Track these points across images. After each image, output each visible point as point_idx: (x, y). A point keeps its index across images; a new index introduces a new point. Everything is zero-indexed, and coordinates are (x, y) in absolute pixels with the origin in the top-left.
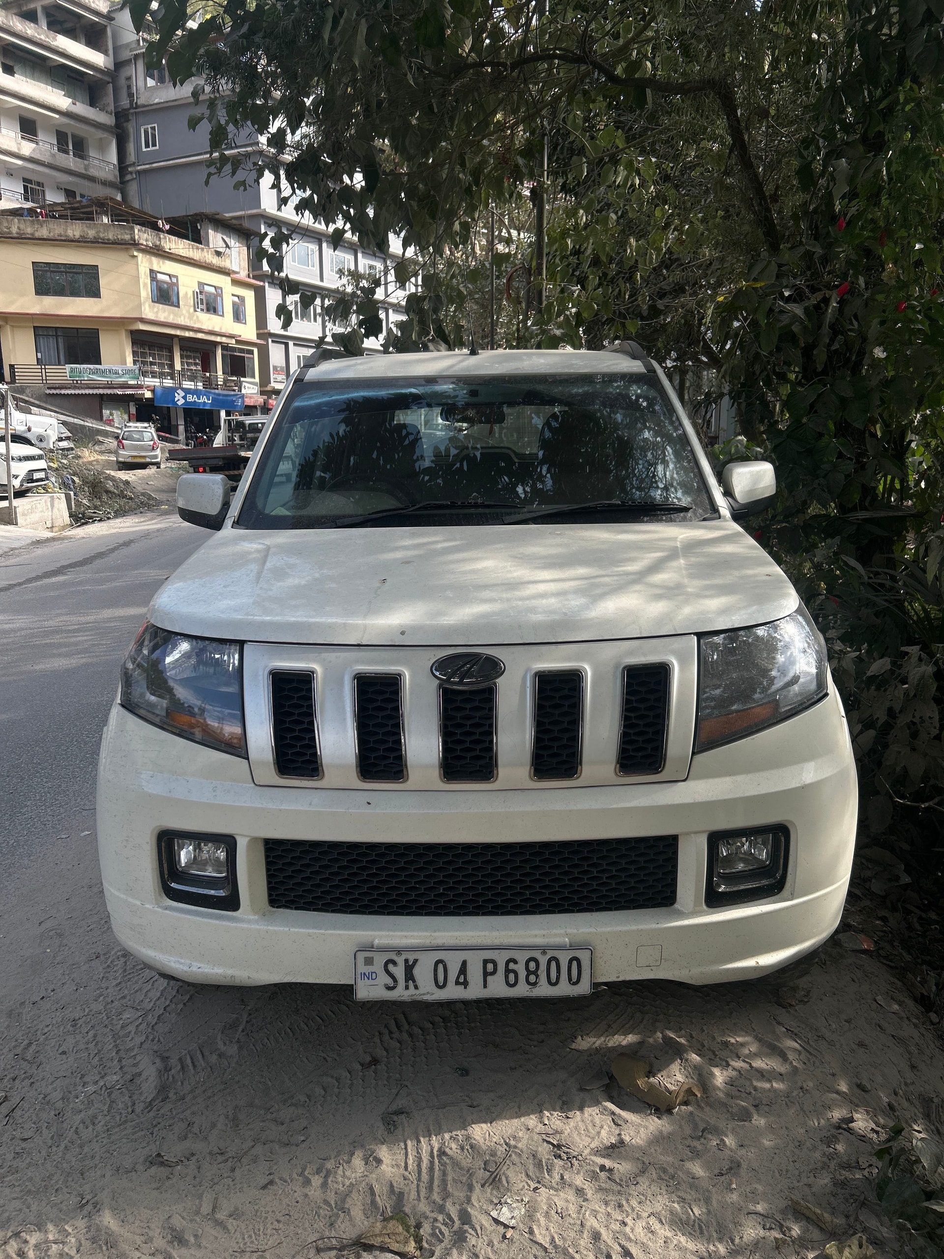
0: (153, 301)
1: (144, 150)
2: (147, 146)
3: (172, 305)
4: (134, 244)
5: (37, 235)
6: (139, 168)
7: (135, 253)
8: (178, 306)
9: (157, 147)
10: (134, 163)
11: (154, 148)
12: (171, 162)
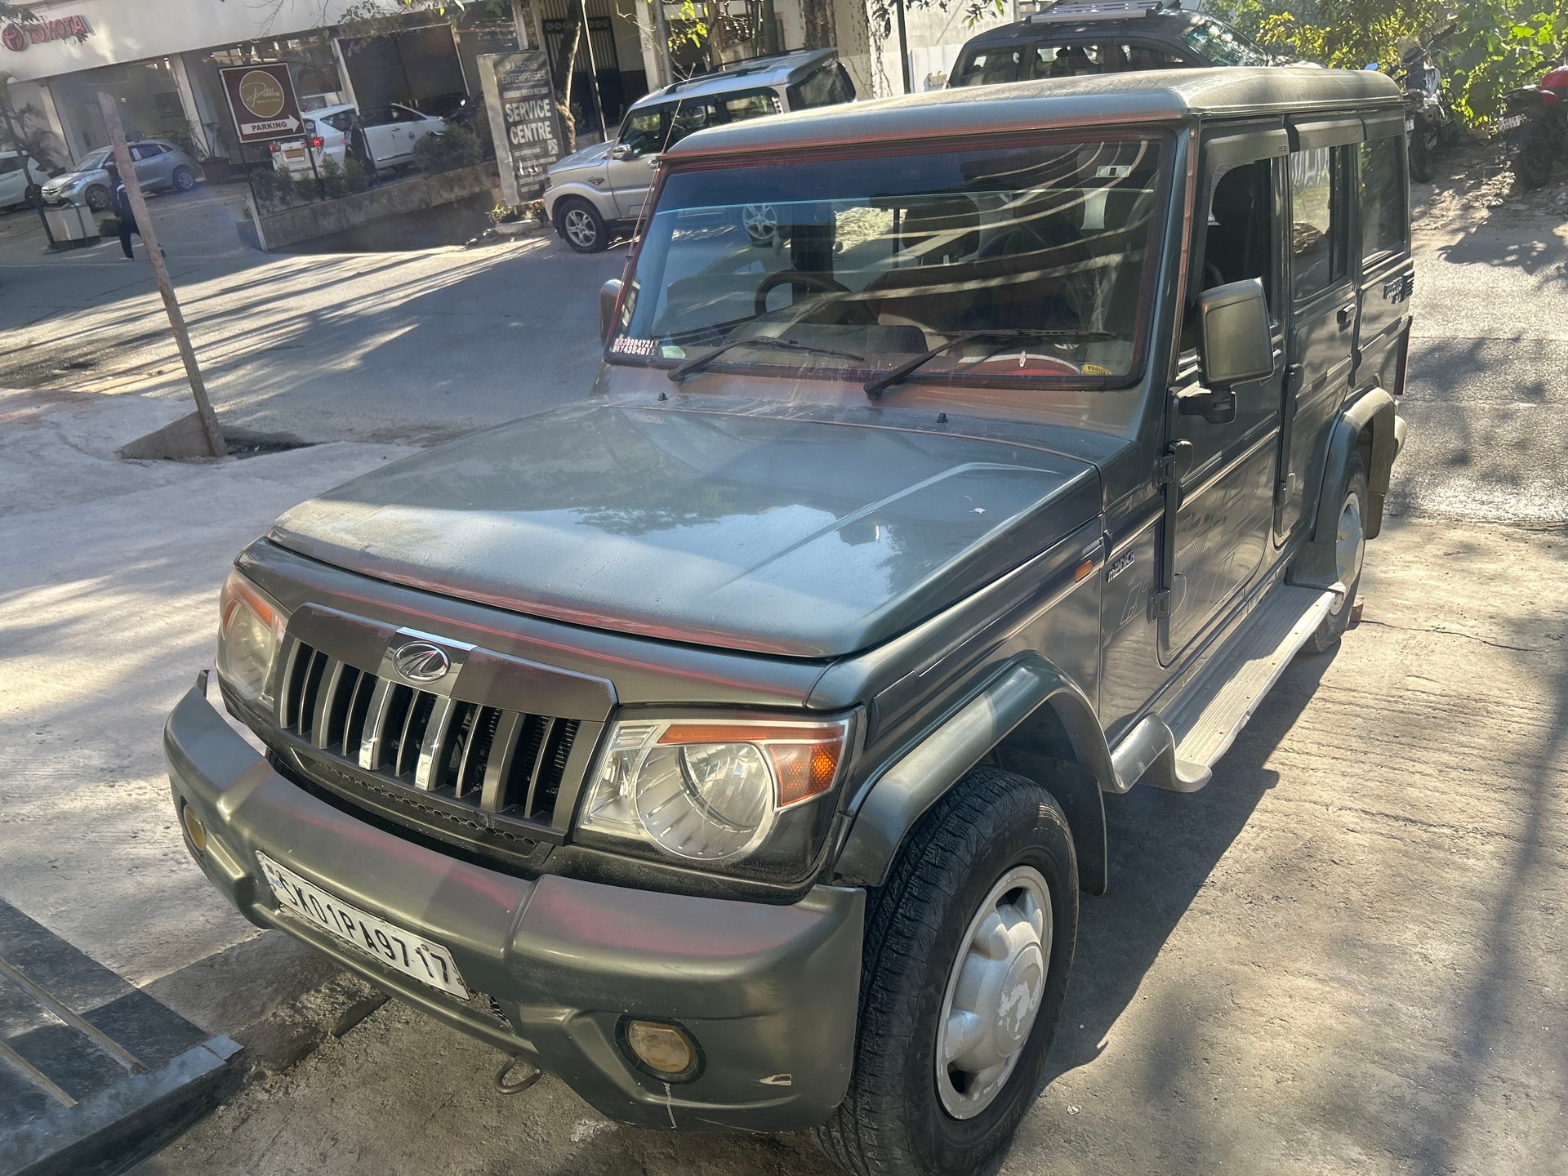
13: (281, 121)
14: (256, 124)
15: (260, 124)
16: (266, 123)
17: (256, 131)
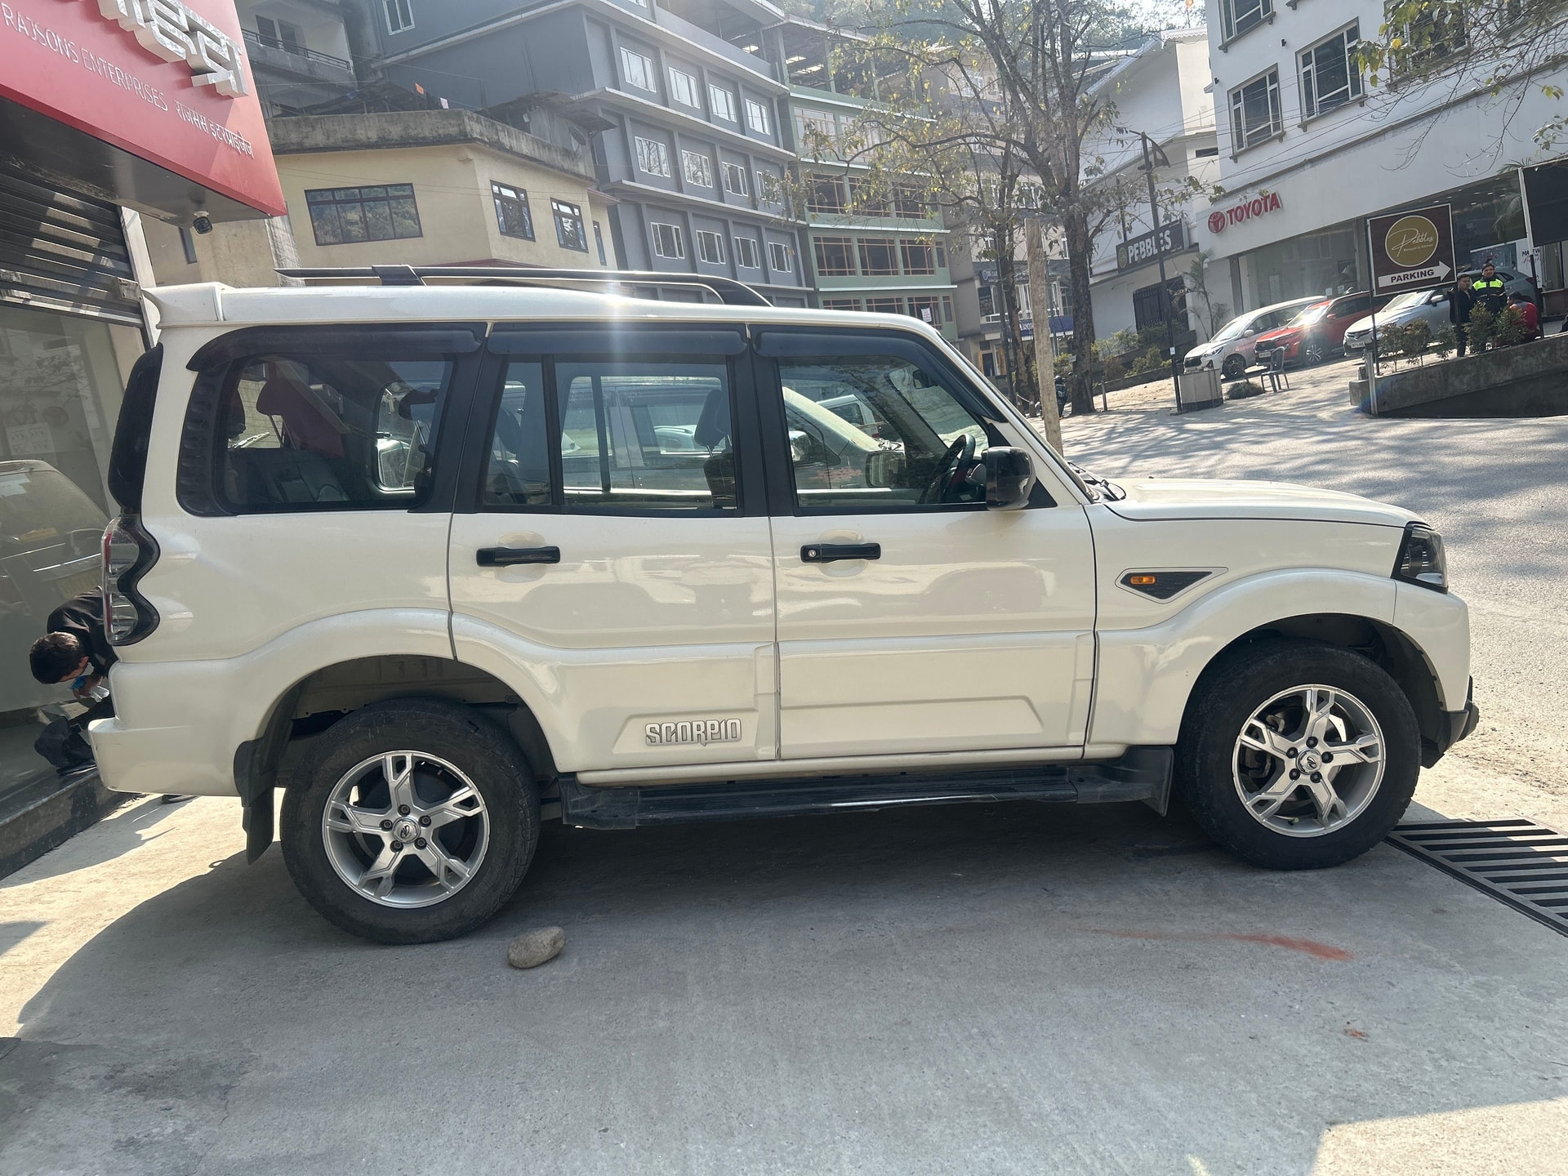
0: (502, 233)
1: (392, 33)
2: (395, 26)
3: (527, 238)
4: (465, 139)
5: (308, 143)
6: (388, 61)
7: (471, 156)
8: (533, 239)
9: (413, 26)
10: (378, 56)
11: (408, 28)
12: (440, 43)
13: (1427, 269)
14: (1396, 275)
15: (1402, 274)
16: (1408, 273)
17: (1395, 282)
